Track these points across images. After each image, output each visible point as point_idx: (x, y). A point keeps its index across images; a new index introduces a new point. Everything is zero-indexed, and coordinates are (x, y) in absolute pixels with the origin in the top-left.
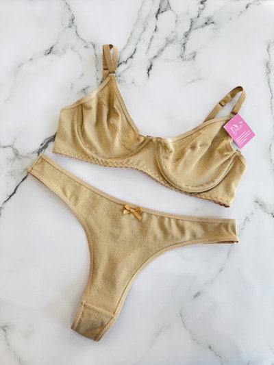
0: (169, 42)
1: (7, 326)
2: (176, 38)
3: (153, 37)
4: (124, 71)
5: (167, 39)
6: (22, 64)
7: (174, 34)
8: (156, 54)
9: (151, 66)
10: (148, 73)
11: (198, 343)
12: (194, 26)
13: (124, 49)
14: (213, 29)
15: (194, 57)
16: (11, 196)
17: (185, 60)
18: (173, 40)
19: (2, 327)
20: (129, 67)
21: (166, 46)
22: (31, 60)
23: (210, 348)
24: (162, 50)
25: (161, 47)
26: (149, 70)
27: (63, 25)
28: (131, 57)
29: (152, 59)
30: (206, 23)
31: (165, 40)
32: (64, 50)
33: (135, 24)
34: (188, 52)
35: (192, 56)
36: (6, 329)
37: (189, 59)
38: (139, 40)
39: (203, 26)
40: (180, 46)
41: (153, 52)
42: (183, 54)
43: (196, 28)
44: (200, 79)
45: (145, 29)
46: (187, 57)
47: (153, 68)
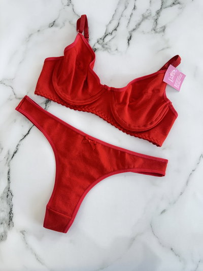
0: (144, 18)
1: (25, 231)
2: (150, 15)
3: (132, 14)
4: (110, 41)
5: (143, 15)
6: (32, 34)
7: (149, 12)
8: (134, 27)
9: (131, 37)
10: (128, 42)
11: (163, 246)
12: (164, 6)
13: (110, 23)
14: (179, 8)
15: (164, 30)
16: (25, 136)
17: (156, 32)
18: (148, 16)
19: (21, 232)
20: (113, 38)
21: (142, 21)
22: (39, 31)
23: (172, 249)
24: (139, 24)
25: (138, 22)
26: (129, 40)
27: (63, 4)
28: (115, 30)
29: (132, 31)
30: (174, 3)
31: (141, 16)
32: (64, 23)
33: (119, 3)
34: (159, 26)
35: (162, 29)
36: (24, 233)
37: (160, 32)
38: (122, 16)
39: (171, 6)
40: (153, 21)
41: (132, 26)
42: (155, 27)
43: (166, 7)
44: (168, 48)
45: (126, 8)
46: (158, 30)
47: (132, 39)
